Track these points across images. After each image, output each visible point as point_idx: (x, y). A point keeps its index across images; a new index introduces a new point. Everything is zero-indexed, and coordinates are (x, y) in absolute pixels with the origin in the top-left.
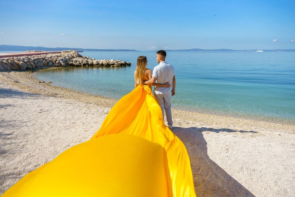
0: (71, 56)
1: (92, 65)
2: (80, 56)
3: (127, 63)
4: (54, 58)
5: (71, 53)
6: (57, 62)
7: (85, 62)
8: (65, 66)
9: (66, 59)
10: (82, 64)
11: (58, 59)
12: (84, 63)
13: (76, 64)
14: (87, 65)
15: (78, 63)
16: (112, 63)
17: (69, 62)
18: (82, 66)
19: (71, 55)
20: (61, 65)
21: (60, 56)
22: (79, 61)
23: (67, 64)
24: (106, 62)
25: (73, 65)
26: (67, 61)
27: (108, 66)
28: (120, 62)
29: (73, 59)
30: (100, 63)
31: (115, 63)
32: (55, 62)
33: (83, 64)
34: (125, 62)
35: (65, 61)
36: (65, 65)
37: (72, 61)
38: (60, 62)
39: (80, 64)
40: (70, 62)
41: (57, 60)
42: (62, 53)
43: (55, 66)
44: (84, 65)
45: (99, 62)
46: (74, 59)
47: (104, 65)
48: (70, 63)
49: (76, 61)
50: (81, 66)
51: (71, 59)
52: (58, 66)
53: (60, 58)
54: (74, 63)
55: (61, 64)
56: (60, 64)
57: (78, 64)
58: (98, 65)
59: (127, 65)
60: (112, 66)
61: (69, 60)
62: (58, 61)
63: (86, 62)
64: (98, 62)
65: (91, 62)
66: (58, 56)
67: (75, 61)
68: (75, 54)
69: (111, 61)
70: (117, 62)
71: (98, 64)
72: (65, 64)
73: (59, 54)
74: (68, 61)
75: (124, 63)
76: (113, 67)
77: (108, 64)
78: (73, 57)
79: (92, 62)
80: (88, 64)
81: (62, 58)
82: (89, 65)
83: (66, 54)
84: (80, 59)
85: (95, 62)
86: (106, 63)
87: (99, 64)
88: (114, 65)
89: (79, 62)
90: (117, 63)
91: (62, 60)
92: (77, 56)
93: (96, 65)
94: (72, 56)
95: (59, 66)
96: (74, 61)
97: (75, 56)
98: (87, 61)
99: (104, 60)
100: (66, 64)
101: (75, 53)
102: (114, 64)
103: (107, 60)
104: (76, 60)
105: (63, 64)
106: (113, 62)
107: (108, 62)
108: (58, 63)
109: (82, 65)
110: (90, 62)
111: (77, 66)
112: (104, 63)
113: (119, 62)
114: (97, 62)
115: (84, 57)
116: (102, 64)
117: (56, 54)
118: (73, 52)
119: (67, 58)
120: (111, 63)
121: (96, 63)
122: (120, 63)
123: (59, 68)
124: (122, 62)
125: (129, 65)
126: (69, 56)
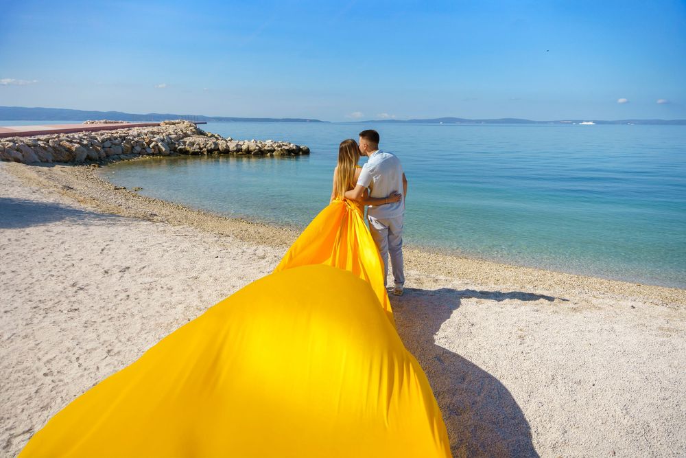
0: (180, 133)
1: (226, 152)
2: (201, 133)
3: (301, 147)
4: (145, 136)
5: (182, 126)
6: (151, 146)
7: (210, 145)
8: (169, 155)
9: (171, 139)
10: (205, 149)
11: (155, 139)
12: (209, 148)
13: (191, 149)
14: (216, 152)
15: (195, 148)
16: (269, 148)
17: (177, 146)
18: (205, 153)
19: (182, 131)
20: (160, 153)
21: (158, 133)
22: (198, 144)
23: (173, 148)
24: (257, 146)
25: (185, 152)
26: (172, 143)
27: (261, 153)
28: (286, 145)
29: (185, 139)
30: (244, 147)
31: (276, 148)
32: (149, 144)
33: (207, 150)
34: (296, 146)
35: (168, 144)
36: (168, 152)
37: (185, 143)
38: (157, 145)
39: (201, 149)
41: (150, 142)
42: (163, 127)
43: (148, 155)
44: (210, 152)
45: (241, 146)
46: (188, 140)
47: (251, 151)
48: (180, 147)
49: (192, 144)
50: (202, 154)
51: (182, 138)
52: (153, 154)
53: (158, 137)
54: (188, 148)
55: (160, 150)
56: (157, 150)
57: (196, 150)
58: (240, 153)
59: (301, 153)
60: (269, 154)
61: (177, 141)
62: (154, 143)
63: (213, 146)
64: (239, 147)
65: (224, 145)
66: (153, 133)
67: (190, 142)
68: (191, 128)
69: (268, 144)
70: (280, 146)
71: (238, 150)
72: (169, 149)
73: (155, 129)
74: (175, 144)
75: (294, 148)
76: (272, 156)
77: (260, 150)
78: (186, 135)
79: (227, 146)
80: (218, 149)
81: (162, 137)
82: (220, 152)
83: (171, 129)
84: (200, 140)
85: (232, 146)
86: (257, 148)
87: (242, 149)
88: (274, 153)
89: (198, 147)
90: (279, 149)
91: (163, 141)
92: (194, 133)
93: (234, 151)
94: (184, 132)
95: (157, 155)
96: (187, 143)
97: (189, 132)
98: (216, 144)
99: (253, 141)
101: (190, 126)
102: (275, 150)
103: (258, 142)
104: (193, 140)
105: (164, 149)
106: (272, 146)
107: (260, 145)
108: (153, 147)
109: (205, 151)
110: (222, 145)
111: (195, 154)
112: (251, 149)
113: (283, 147)
114: (237, 145)
115: (209, 135)
116: (248, 150)
117: (150, 129)
118: (185, 123)
119: (173, 136)
120: (266, 148)
121: (235, 149)
122: (286, 148)
123: (155, 157)
124: (291, 145)
125: (307, 152)
126: (176, 134)
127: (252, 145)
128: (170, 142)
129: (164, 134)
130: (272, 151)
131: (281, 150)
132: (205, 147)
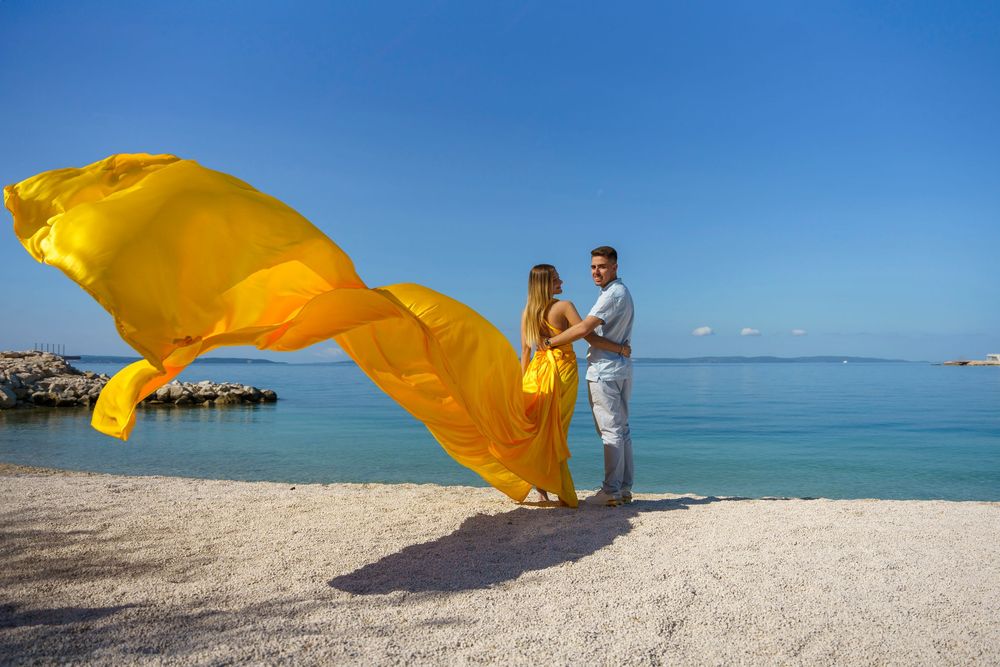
0: (38, 370)
3: (263, 391)
5: (41, 360)
8: (15, 407)
9: (20, 379)
10: (87, 397)
13: (60, 397)
15: (67, 395)
16: (206, 393)
17: (31, 391)
18: (87, 403)
19: (40, 367)
22: (74, 388)
23: (22, 396)
24: (185, 389)
25: (46, 404)
26: (22, 387)
27: (192, 401)
28: (237, 388)
29: (47, 380)
30: (161, 392)
31: (219, 393)
33: (91, 398)
34: (254, 388)
35: (14, 388)
36: (14, 403)
37: (46, 386)
39: (78, 396)
40: (35, 391)
46: (53, 382)
47: (174, 399)
48: (38, 393)
49: (61, 388)
50: (80, 404)
51: (42, 379)
54: (52, 395)
57: (69, 399)
58: (153, 402)
59: (262, 400)
60: (207, 403)
61: (33, 383)
67: (57, 385)
68: (56, 363)
69: (204, 387)
70: (225, 390)
72: (14, 397)
74: (28, 388)
75: (251, 392)
76: (212, 405)
77: (191, 396)
78: (48, 374)
83: (19, 364)
84: (78, 381)
86: (185, 392)
87: (156, 395)
88: (216, 401)
89: (72, 392)
90: (225, 394)
92: (62, 372)
94: (45, 368)
96: (51, 386)
97: (53, 370)
99: (175, 382)
100: (18, 399)
101: (54, 360)
102: (216, 396)
103: (185, 384)
104: (63, 383)
105: (5, 397)
106: (211, 389)
107: (190, 389)
109: (85, 400)
111: (66, 405)
112: (175, 394)
113: (232, 391)
115: (89, 375)
116: (169, 396)
118: (44, 356)
119: (24, 375)
120: (201, 393)
122: (238, 392)
124: (246, 388)
125: (272, 399)
126: (30, 371)
127: (176, 388)
128: (19, 385)
129: (7, 371)
130: (212, 397)
131: (228, 395)
132: (86, 393)
